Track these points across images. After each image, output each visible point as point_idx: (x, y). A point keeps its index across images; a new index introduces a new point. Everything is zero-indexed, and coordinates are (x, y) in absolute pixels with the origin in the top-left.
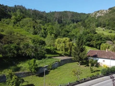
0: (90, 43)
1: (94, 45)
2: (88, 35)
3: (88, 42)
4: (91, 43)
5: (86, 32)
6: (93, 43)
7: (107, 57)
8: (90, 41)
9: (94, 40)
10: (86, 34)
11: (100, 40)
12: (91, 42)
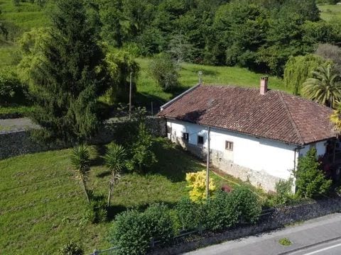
0: (255, 54)
1: (272, 65)
2: (253, 21)
3: (248, 51)
4: (260, 55)
5: (245, 11)
6: (268, 55)
7: (239, 127)
8: (254, 48)
9: (271, 43)
10: (243, 19)
11: (294, 41)
12: (261, 51)
